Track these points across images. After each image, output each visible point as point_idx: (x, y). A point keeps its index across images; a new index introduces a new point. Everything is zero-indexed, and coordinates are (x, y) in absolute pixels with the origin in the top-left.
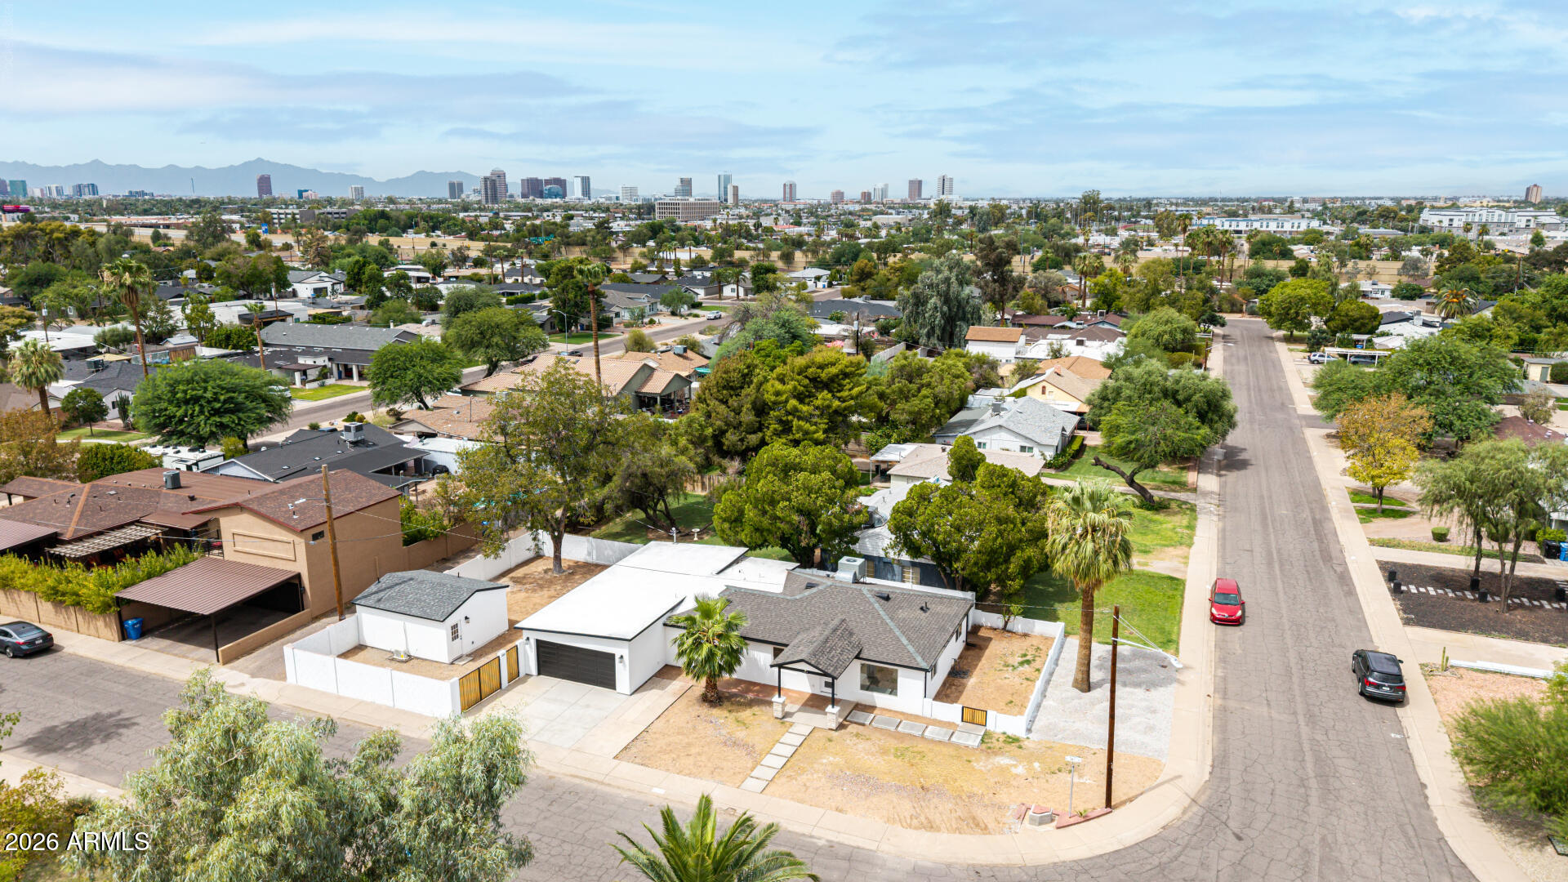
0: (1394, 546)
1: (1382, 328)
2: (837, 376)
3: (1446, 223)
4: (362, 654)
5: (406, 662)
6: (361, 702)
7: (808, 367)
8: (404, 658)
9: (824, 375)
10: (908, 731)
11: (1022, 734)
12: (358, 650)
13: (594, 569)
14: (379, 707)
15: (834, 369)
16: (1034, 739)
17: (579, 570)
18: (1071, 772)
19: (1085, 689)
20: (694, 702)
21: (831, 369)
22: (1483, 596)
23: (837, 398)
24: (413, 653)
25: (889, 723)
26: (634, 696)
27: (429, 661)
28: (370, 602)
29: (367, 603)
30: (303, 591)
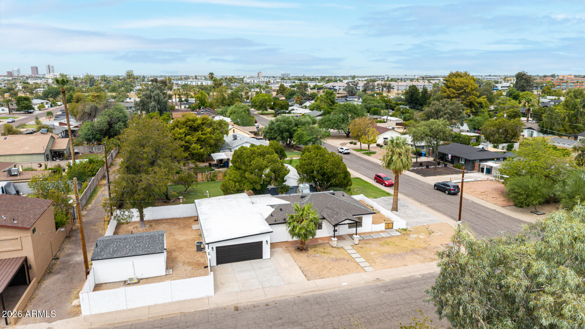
5: (139, 282)
8: (136, 281)
10: (377, 237)
11: (405, 227)
12: (98, 287)
13: (158, 222)
14: (164, 305)
15: (199, 122)
16: (409, 228)
17: (152, 224)
18: (433, 232)
19: (397, 211)
20: (297, 253)
21: (198, 122)
22: (427, 167)
23: (202, 134)
24: (140, 277)
25: (368, 237)
26: (272, 259)
27: (151, 278)
28: (105, 257)
29: (103, 257)
30: (29, 268)
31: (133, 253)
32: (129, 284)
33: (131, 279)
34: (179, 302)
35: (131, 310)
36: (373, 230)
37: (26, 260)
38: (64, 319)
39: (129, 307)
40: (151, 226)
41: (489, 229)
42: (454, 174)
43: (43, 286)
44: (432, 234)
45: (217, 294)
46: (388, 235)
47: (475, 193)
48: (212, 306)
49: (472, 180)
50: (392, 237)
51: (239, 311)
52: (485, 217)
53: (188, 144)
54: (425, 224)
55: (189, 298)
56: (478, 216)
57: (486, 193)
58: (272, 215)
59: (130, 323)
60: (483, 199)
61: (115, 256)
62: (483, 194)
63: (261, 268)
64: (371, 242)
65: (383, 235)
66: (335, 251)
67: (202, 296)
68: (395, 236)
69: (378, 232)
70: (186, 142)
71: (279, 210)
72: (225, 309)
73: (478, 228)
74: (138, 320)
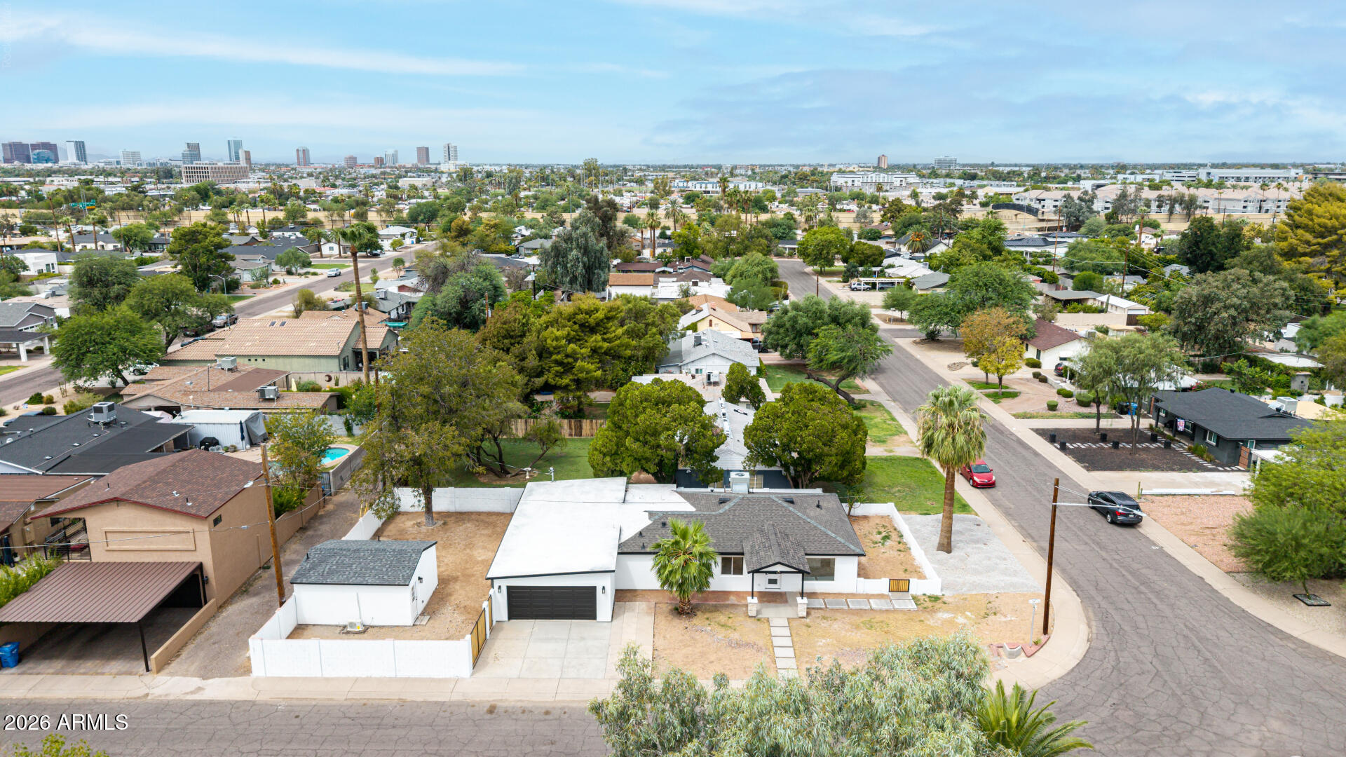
0: (1030, 418)
1: (886, 262)
2: (602, 320)
3: (850, 184)
4: (307, 632)
5: (364, 632)
6: (357, 679)
7: (575, 314)
8: (361, 629)
9: (592, 321)
10: (858, 607)
11: (938, 593)
12: (299, 630)
13: (461, 516)
14: (380, 680)
15: (600, 315)
16: (948, 595)
17: (448, 520)
18: (995, 614)
19: (949, 551)
20: (670, 617)
21: (597, 315)
22: (1116, 445)
23: (604, 340)
24: (368, 623)
25: (838, 604)
26: (615, 622)
27: (388, 627)
28: (313, 579)
29: (310, 580)
30: (206, 581)
31: (359, 580)
32: (348, 632)
33: (352, 625)
34: (407, 679)
35: (327, 679)
36: (860, 591)
37: (200, 567)
38: (226, 676)
39: (326, 675)
40: (445, 524)
41: (1143, 625)
42: (1173, 470)
43: (224, 614)
44: (992, 617)
45: (477, 675)
46: (885, 607)
47: (1188, 527)
48: (456, 697)
49: (1208, 491)
50: (895, 611)
51: (493, 716)
52: (1157, 593)
53: (570, 360)
54: (991, 592)
55: (424, 675)
56: (1142, 588)
57: (1214, 531)
58: (641, 534)
59: (314, 703)
60: (1194, 547)
61: (329, 581)
62: (1208, 531)
63: (583, 639)
64: (838, 615)
65: (874, 604)
66: (751, 624)
67: (448, 676)
68: (901, 611)
69: (868, 597)
70: (567, 356)
71: (660, 526)
72: (473, 706)
73: (1117, 618)
74: (329, 699)
